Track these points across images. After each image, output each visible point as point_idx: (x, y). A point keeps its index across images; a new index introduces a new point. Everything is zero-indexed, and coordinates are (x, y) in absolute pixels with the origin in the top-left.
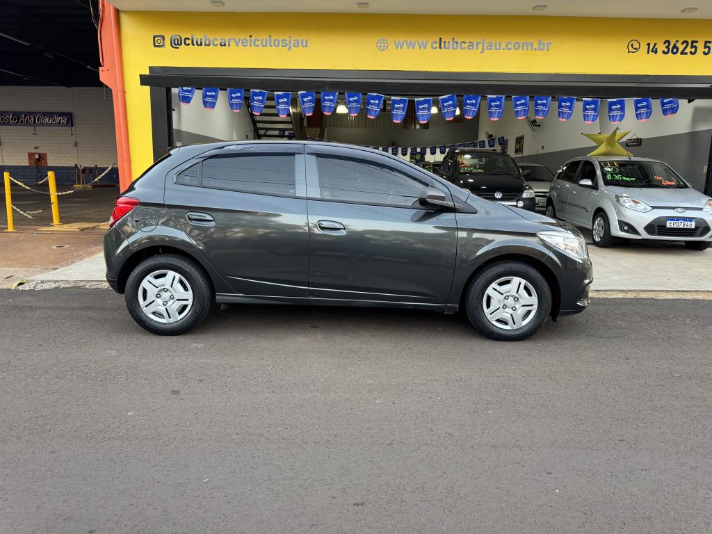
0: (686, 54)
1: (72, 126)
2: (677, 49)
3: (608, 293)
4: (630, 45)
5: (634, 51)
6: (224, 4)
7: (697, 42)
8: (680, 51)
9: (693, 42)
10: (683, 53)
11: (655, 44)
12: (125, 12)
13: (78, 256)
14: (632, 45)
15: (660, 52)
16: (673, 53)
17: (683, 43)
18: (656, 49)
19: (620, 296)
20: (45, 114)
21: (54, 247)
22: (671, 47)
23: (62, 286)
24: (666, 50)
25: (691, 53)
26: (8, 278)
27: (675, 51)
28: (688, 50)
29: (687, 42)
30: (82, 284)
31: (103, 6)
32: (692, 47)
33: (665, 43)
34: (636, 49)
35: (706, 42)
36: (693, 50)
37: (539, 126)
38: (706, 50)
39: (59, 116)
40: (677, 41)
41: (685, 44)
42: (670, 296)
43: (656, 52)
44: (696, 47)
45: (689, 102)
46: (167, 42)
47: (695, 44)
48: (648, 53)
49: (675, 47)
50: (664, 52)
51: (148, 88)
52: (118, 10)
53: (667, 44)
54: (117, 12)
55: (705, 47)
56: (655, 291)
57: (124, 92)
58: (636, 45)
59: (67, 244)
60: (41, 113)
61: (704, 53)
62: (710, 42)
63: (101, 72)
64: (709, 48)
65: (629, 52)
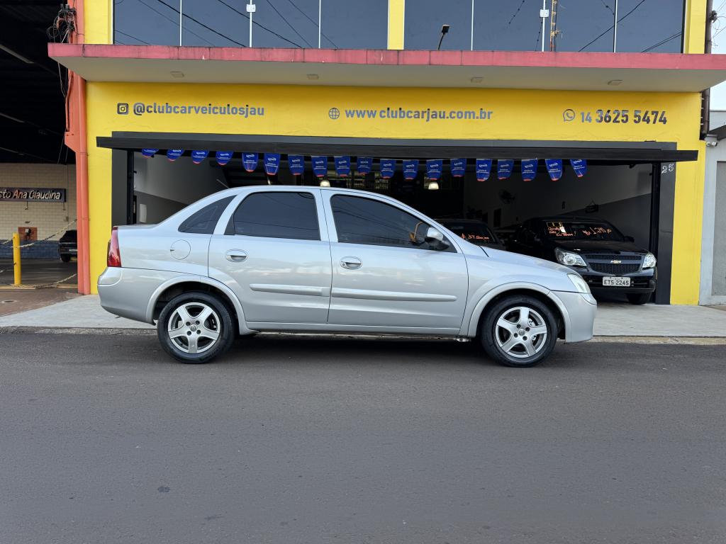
0: (619, 122)
1: (65, 201)
2: (610, 117)
5: (569, 119)
6: (183, 75)
7: (627, 111)
8: (612, 119)
9: (624, 111)
10: (615, 121)
11: (589, 113)
12: (92, 82)
14: (567, 114)
15: (594, 120)
16: (606, 121)
18: (590, 118)
20: (38, 190)
21: (3, 302)
22: (603, 116)
24: (599, 119)
25: (622, 120)
27: (608, 119)
28: (620, 119)
29: (618, 112)
31: (72, 77)
32: (623, 116)
33: (598, 112)
34: (571, 117)
35: (636, 112)
36: (625, 119)
38: (637, 119)
39: (53, 192)
40: (609, 111)
43: (590, 121)
44: (627, 116)
45: (631, 167)
47: (625, 113)
48: (583, 121)
49: (606, 117)
50: (597, 120)
52: (85, 81)
53: (600, 113)
54: (85, 82)
55: (636, 116)
57: (87, 155)
58: (571, 114)
59: (18, 299)
60: (34, 189)
61: (635, 121)
62: (640, 111)
63: (66, 137)
64: (639, 117)
65: (565, 120)
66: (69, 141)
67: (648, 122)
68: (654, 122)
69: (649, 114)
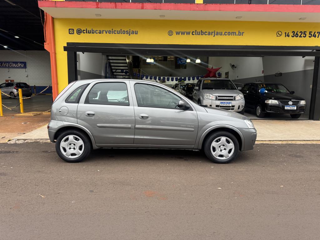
0: (302, 37)
1: (26, 68)
3: (275, 141)
4: (278, 33)
6: (101, 16)
7: (306, 32)
8: (299, 35)
9: (304, 32)
10: (300, 37)
11: (288, 33)
12: (56, 19)
13: (34, 128)
14: (279, 33)
15: (290, 36)
16: (296, 37)
17: (300, 33)
18: (289, 35)
19: (280, 143)
20: (14, 63)
21: (23, 123)
22: (295, 34)
23: (29, 141)
24: (293, 35)
25: (304, 36)
26: (3, 138)
27: (297, 36)
28: (302, 35)
29: (302, 32)
30: (38, 140)
31: (47, 16)
32: (304, 34)
33: (292, 32)
34: (280, 35)
35: (310, 32)
36: (305, 35)
37: (236, 67)
38: (310, 35)
39: (20, 63)
40: (298, 32)
41: (301, 33)
42: (302, 143)
43: (289, 36)
44: (306, 34)
45: (303, 57)
46: (75, 32)
47: (305, 33)
48: (285, 37)
49: (297, 34)
50: (292, 36)
51: (66, 52)
52: (53, 18)
53: (293, 33)
55: (310, 34)
56: (295, 140)
57: (55, 54)
58: (280, 33)
59: (29, 122)
60: (12, 62)
61: (309, 37)
62: (312, 32)
63: (45, 45)
64: (311, 34)
65: (277, 36)
66: (46, 47)
67: (315, 37)
68: (318, 37)
69: (316, 33)
